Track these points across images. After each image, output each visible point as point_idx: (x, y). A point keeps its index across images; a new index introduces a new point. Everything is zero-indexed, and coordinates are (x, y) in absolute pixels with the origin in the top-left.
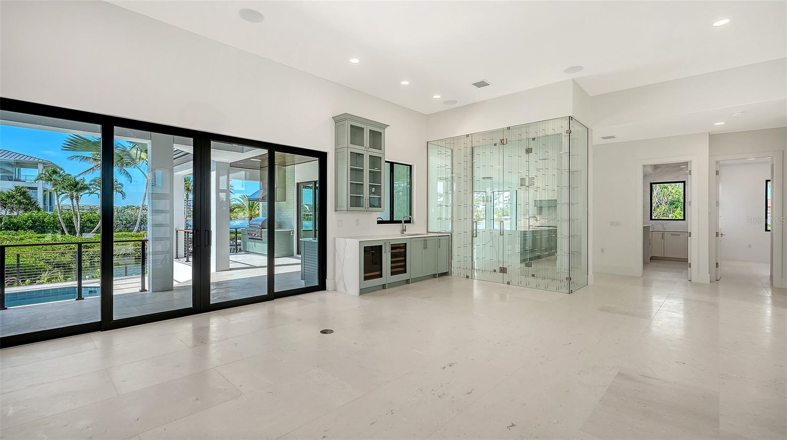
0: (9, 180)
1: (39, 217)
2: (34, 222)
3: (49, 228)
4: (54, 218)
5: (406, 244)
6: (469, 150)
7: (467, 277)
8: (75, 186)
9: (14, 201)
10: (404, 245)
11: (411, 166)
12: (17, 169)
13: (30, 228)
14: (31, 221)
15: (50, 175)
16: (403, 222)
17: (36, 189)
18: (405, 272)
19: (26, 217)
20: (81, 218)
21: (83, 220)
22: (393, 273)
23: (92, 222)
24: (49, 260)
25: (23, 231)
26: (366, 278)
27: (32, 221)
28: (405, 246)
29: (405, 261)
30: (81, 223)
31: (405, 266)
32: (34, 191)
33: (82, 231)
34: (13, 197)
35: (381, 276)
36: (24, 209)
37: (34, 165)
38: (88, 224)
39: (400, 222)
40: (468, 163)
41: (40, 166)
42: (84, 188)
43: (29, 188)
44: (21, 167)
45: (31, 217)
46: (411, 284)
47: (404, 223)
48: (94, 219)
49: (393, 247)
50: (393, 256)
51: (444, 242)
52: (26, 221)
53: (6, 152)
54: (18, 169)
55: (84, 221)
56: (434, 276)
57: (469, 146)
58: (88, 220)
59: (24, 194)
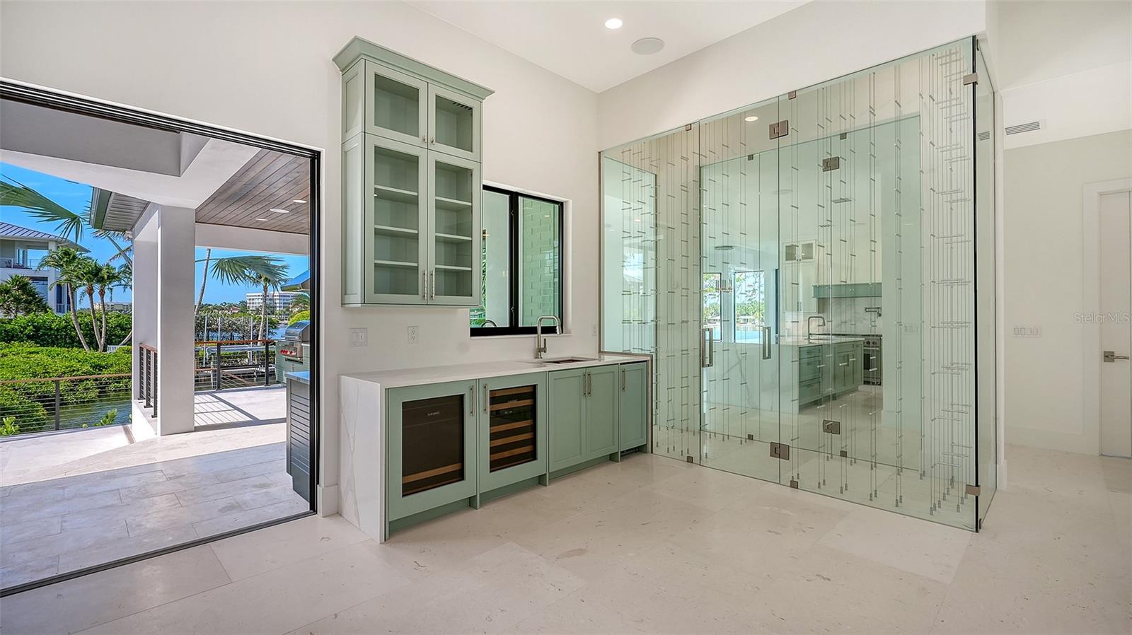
0: (7, 267)
1: (45, 322)
2: (37, 328)
3: (59, 337)
4: (66, 322)
5: (534, 387)
6: (693, 175)
7: (690, 460)
8: (96, 275)
9: (9, 298)
10: (530, 390)
11: (561, 204)
12: (21, 252)
13: (29, 337)
14: (31, 327)
15: (60, 258)
16: (539, 330)
17: (45, 279)
18: (533, 456)
19: (25, 321)
20: (107, 322)
21: (110, 325)
22: (495, 465)
23: (123, 329)
24: (30, 388)
25: (16, 343)
26: (409, 489)
27: (34, 327)
28: (532, 393)
29: (533, 428)
30: (107, 330)
31: (533, 441)
32: (42, 282)
33: (109, 341)
34: (7, 292)
35: (460, 475)
36: (26, 309)
37: (42, 245)
38: (118, 332)
39: (532, 330)
40: (691, 192)
41: (52, 247)
42: (112, 278)
43: (34, 279)
44: (29, 247)
45: (32, 321)
46: (548, 487)
47: (542, 333)
48: (126, 324)
49: (496, 398)
50: (496, 417)
51: (633, 378)
52: (25, 328)
53: (9, 227)
54: (23, 252)
55: (112, 327)
56: (612, 458)
57: (694, 161)
58: (117, 326)
59: (23, 287)
